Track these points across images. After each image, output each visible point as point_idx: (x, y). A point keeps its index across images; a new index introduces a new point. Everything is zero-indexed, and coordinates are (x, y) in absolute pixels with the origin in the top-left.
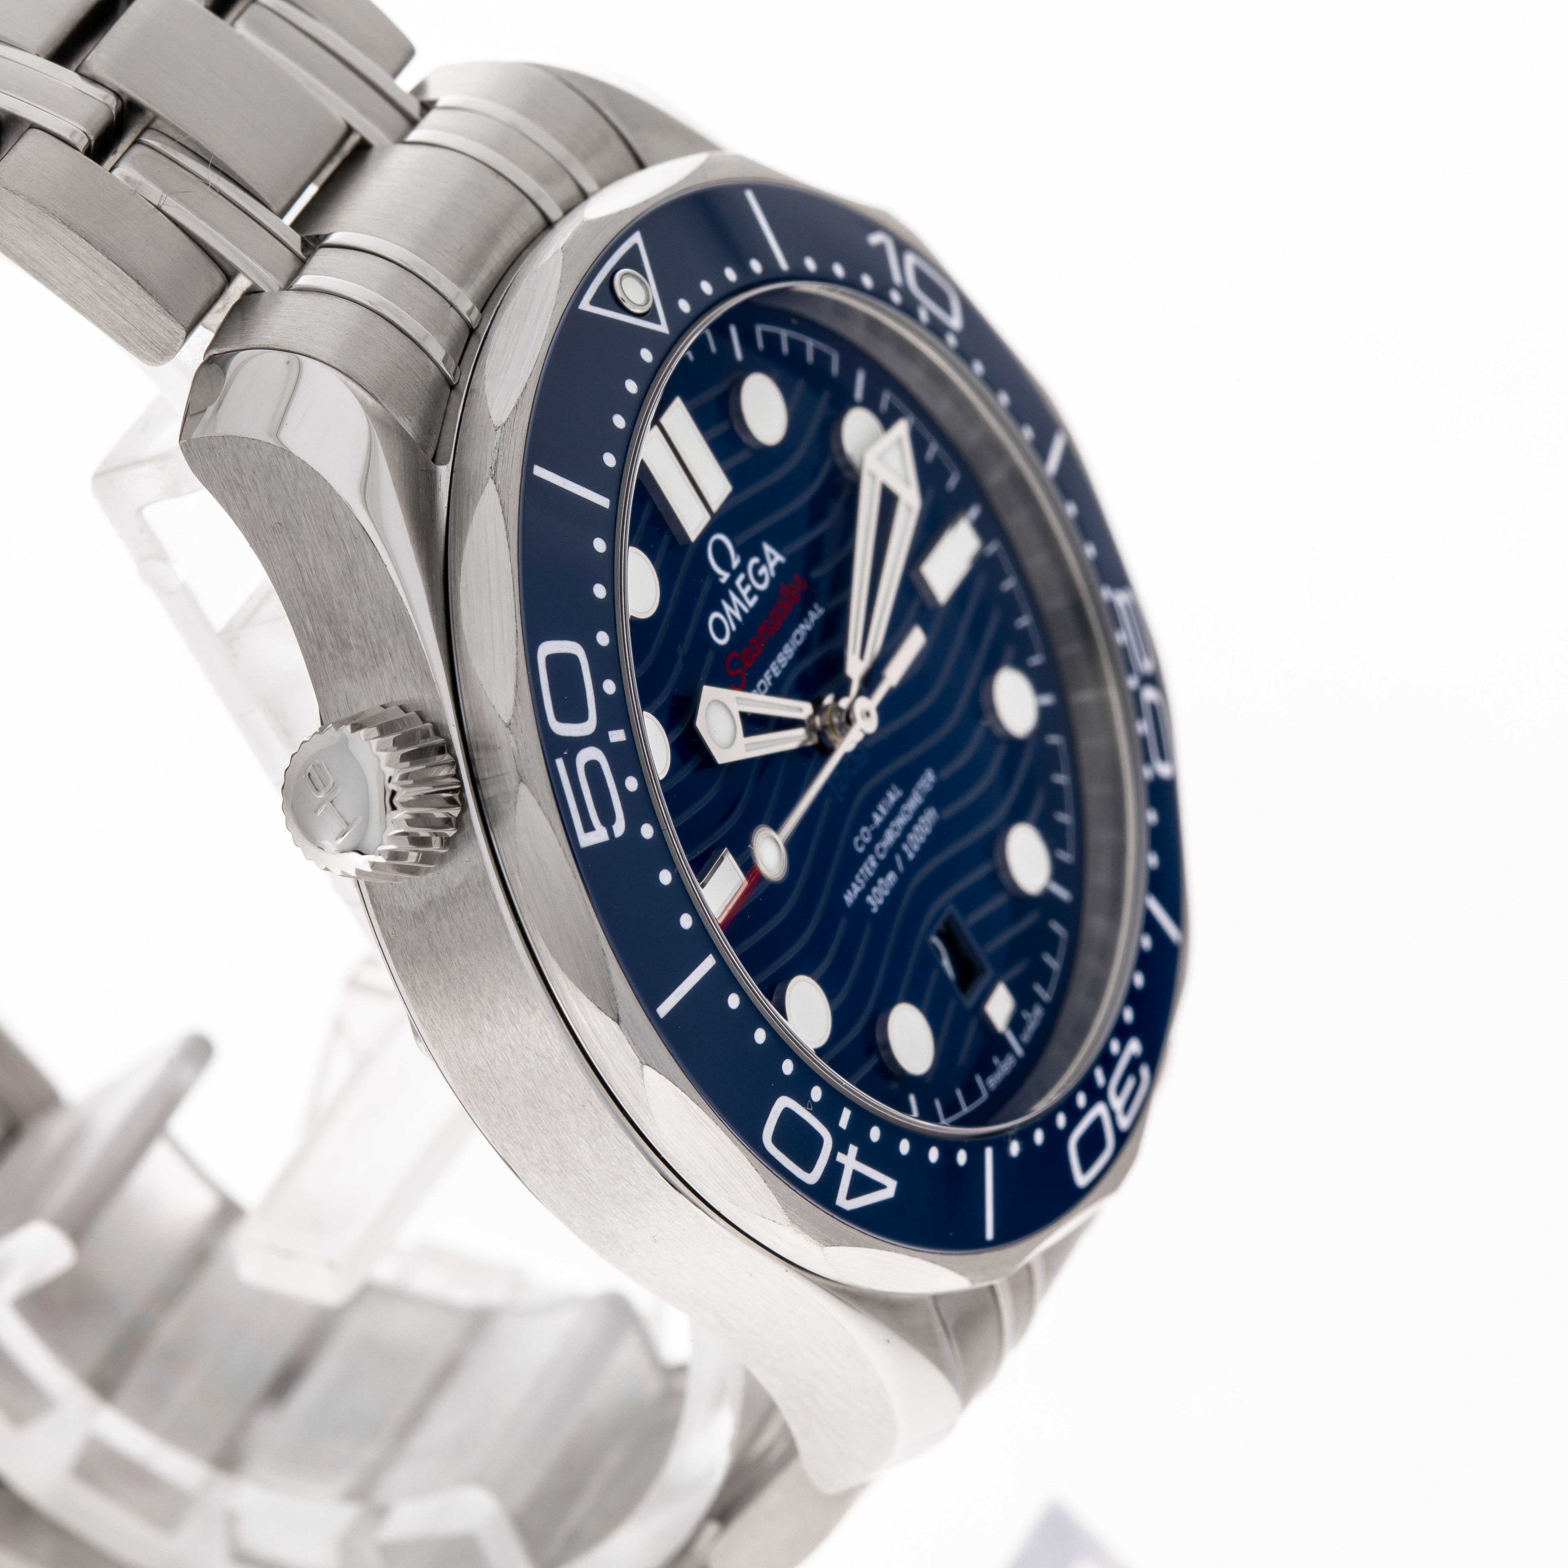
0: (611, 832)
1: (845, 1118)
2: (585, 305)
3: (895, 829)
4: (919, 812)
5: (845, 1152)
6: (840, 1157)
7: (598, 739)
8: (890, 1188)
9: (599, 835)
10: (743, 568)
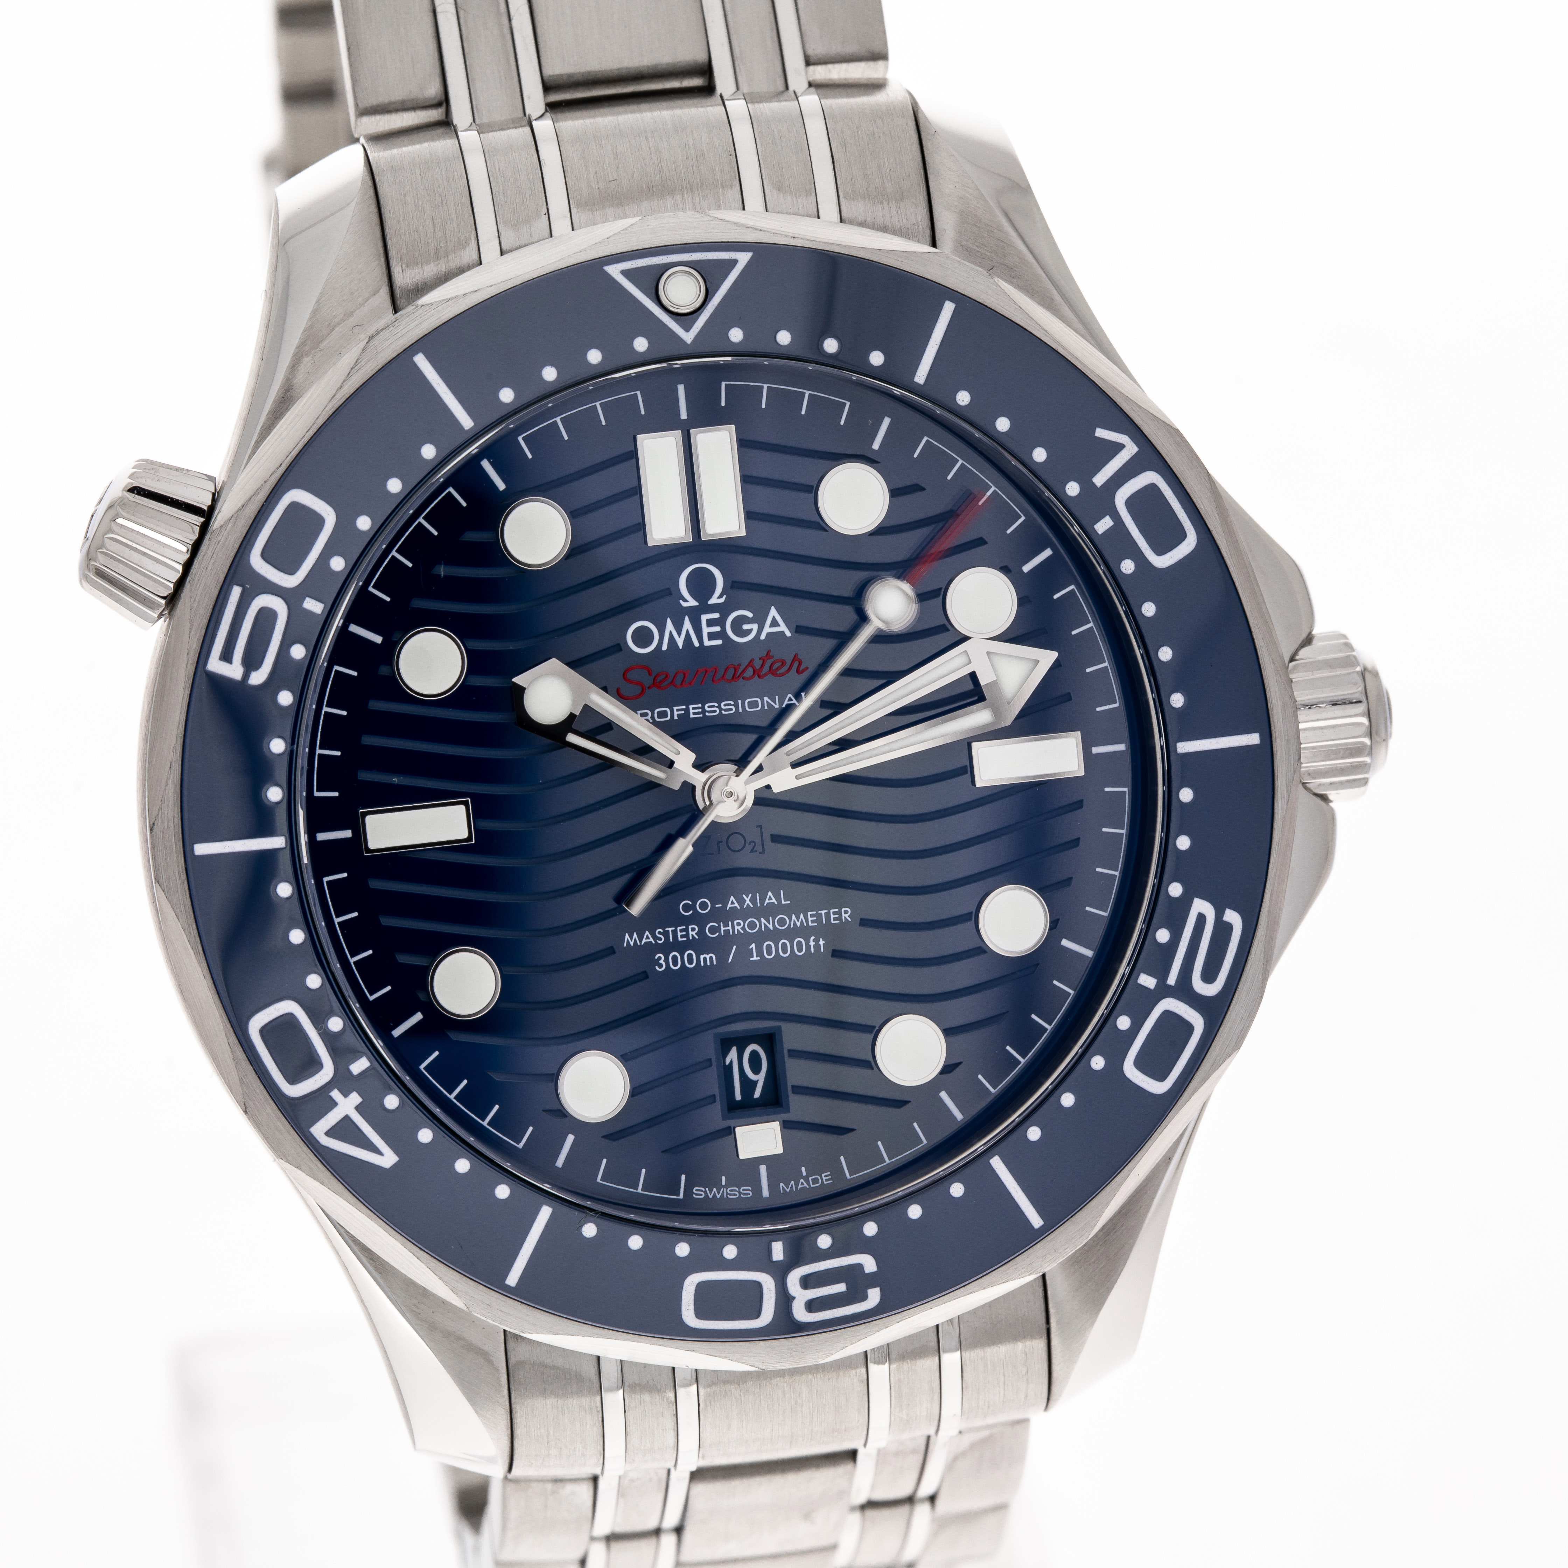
0: (246, 675)
1: (360, 1065)
2: (614, 271)
3: (752, 925)
4: (804, 932)
5: (346, 1094)
6: (335, 1094)
7: (292, 597)
8: (388, 1159)
9: (234, 671)
10: (724, 610)
